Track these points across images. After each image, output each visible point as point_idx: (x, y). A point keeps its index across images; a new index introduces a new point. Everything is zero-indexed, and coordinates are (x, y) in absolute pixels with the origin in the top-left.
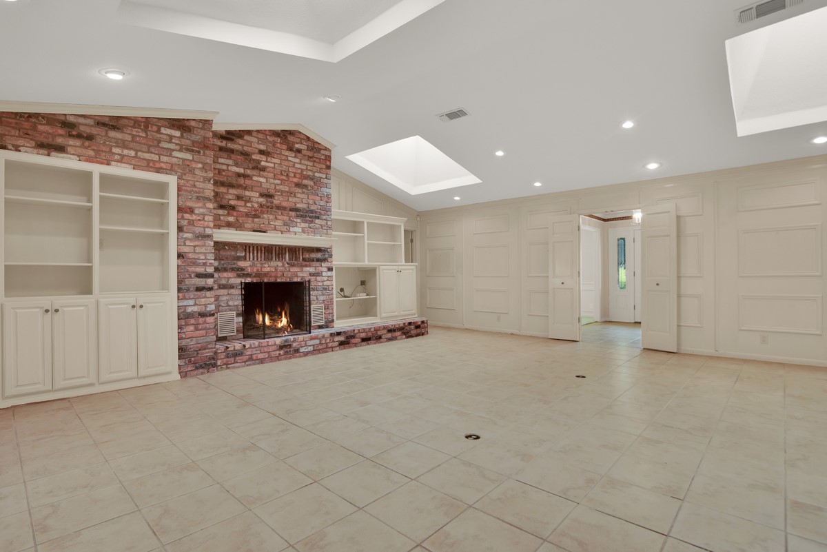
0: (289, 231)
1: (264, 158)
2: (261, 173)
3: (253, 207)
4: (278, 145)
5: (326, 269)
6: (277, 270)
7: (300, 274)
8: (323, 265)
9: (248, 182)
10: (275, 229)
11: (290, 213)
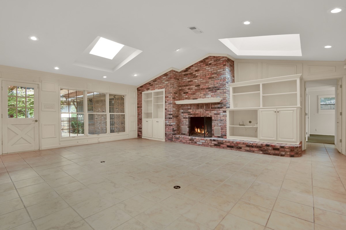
0: (206, 97)
1: (197, 72)
2: (196, 78)
3: (193, 91)
4: (202, 66)
5: (222, 112)
6: (201, 113)
7: (210, 114)
8: (221, 110)
9: (192, 83)
10: (200, 97)
11: (206, 90)
